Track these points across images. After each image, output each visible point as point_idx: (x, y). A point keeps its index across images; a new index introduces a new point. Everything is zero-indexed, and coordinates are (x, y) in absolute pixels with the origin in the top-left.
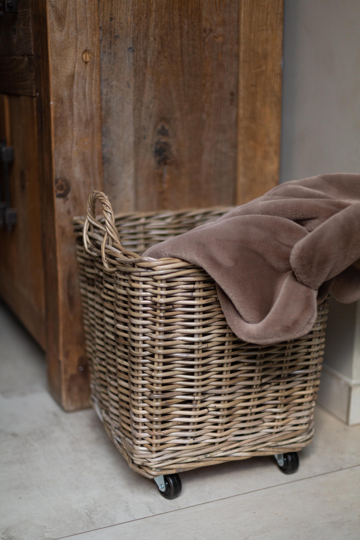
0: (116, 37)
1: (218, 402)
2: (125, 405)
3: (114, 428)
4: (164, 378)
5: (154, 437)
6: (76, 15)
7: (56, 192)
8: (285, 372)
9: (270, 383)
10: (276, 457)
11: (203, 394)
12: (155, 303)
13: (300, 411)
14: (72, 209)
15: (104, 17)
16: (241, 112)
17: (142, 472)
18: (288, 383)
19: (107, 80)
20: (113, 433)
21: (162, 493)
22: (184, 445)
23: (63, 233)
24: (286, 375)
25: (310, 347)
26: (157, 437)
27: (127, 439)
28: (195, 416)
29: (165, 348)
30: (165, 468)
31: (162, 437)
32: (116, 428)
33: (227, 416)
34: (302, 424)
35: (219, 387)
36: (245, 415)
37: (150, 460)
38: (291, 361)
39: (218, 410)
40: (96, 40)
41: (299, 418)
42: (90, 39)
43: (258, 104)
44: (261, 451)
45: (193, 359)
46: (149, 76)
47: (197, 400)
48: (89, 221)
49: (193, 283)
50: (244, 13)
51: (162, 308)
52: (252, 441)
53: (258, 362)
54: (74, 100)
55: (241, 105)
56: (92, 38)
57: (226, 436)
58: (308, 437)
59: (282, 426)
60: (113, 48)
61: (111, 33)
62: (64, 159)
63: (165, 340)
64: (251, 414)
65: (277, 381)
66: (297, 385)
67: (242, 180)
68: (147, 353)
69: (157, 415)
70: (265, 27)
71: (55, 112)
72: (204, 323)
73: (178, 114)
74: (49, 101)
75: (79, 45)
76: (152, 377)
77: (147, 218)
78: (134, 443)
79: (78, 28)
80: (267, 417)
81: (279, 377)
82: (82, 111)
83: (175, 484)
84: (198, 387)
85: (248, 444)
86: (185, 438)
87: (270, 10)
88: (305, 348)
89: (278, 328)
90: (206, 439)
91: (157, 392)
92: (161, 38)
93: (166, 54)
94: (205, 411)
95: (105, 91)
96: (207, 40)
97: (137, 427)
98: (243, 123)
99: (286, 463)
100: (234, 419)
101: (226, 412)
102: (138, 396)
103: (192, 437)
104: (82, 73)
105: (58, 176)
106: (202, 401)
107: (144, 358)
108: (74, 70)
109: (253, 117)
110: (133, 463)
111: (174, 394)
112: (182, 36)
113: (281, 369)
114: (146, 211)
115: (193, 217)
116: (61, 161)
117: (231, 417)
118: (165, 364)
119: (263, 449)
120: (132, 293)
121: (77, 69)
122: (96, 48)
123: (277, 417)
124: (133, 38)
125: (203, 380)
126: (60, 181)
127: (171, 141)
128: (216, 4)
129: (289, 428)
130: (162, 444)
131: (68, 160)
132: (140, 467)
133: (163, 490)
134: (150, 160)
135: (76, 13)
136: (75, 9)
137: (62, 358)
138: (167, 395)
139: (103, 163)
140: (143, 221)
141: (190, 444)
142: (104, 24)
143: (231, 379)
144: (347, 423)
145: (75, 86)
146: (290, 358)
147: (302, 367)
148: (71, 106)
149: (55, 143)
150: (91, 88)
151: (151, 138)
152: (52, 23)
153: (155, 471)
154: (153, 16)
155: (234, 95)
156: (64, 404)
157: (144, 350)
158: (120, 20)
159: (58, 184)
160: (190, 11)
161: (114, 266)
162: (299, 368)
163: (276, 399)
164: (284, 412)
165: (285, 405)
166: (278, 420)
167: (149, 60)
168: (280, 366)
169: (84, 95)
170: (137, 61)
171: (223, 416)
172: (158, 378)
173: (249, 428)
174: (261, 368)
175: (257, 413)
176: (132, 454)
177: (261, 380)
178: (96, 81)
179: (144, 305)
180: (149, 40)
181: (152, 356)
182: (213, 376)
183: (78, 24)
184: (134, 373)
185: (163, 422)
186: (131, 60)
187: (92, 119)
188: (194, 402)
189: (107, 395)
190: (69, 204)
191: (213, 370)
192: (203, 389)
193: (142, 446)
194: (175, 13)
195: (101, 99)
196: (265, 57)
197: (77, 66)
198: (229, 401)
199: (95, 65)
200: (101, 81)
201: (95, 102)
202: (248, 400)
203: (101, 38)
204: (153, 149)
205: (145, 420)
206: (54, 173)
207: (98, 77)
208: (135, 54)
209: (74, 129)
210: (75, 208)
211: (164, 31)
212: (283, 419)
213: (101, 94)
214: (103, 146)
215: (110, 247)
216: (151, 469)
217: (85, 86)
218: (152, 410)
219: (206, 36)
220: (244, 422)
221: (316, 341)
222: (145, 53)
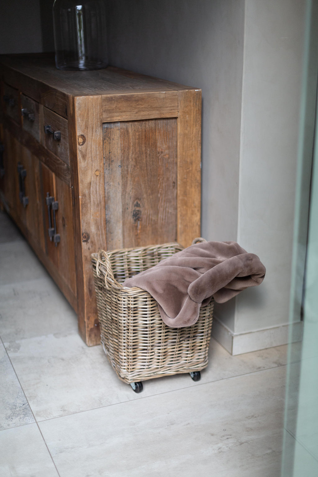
0: (112, 161)
1: (159, 349)
2: (116, 350)
3: (111, 359)
4: (134, 339)
5: (130, 365)
6: (92, 154)
7: (83, 239)
8: (191, 335)
9: (184, 340)
10: (190, 373)
11: (152, 346)
12: (129, 307)
13: (200, 352)
14: (90, 247)
15: (106, 152)
16: (179, 192)
17: (124, 381)
18: (193, 340)
19: (108, 182)
20: (111, 361)
21: (134, 390)
22: (144, 369)
23: (86, 259)
24: (192, 336)
25: (204, 323)
26: (131, 365)
27: (117, 365)
28: (148, 356)
29: (134, 326)
30: (135, 379)
31: (133, 365)
32: (113, 359)
33: (164, 355)
34: (201, 359)
35: (160, 343)
36: (173, 355)
37: (128, 376)
38: (195, 330)
39: (159, 353)
40: (102, 164)
41: (200, 356)
42: (99, 164)
43: (188, 188)
44: (181, 371)
45: (147, 331)
46: (129, 178)
47: (149, 349)
48: (99, 262)
49: (146, 298)
50: (180, 143)
51: (132, 309)
52: (177, 367)
53: (178, 331)
54: (91, 194)
55: (179, 188)
56: (100, 164)
57: (163, 364)
58: (205, 364)
59: (191, 359)
60: (110, 166)
61: (109, 159)
62: (86, 223)
63: (134, 323)
64: (176, 354)
65: (188, 339)
66: (198, 340)
67: (179, 226)
68: (126, 328)
69: (131, 356)
70: (191, 148)
71: (82, 201)
72: (152, 315)
73: (145, 196)
74: (78, 196)
75: (93, 168)
76: (128, 339)
77: (129, 252)
78: (120, 368)
79: (93, 160)
80: (184, 355)
81: (189, 337)
82: (95, 200)
83: (140, 386)
84: (149, 343)
85: (174, 368)
86: (144, 365)
87: (193, 139)
88: (201, 324)
89: (181, 322)
90: (154, 366)
91: (130, 345)
92: (136, 159)
93: (138, 167)
94: (153, 353)
95: (107, 188)
96: (160, 157)
97: (122, 361)
98: (180, 198)
99: (194, 376)
100: (167, 357)
101: (163, 354)
102: (122, 347)
103: (147, 365)
104: (95, 181)
105: (84, 232)
106: (152, 349)
107: (124, 330)
108: (91, 180)
109: (185, 194)
110: (120, 376)
111: (138, 346)
112: (146, 157)
113: (190, 333)
114: (128, 248)
115: (153, 249)
116: (85, 224)
117: (165, 356)
118: (134, 333)
119: (182, 370)
120: (118, 302)
121: (92, 180)
122: (102, 168)
123: (188, 355)
124: (121, 160)
125: (152, 340)
126: (84, 234)
127: (141, 209)
128: (164, 139)
129: (194, 360)
130: (133, 368)
131: (88, 224)
132: (123, 378)
133: (135, 389)
134: (130, 219)
135: (91, 153)
136: (91, 151)
137: (86, 320)
138: (135, 347)
139: (106, 224)
140: (126, 253)
141: (147, 368)
142: (106, 155)
143: (165, 339)
144: (231, 354)
145: (91, 188)
146: (193, 329)
147: (200, 332)
148: (90, 197)
149: (82, 216)
150: (100, 188)
151: (131, 209)
152: (80, 159)
153: (130, 381)
154: (131, 149)
155: (175, 183)
156: (87, 343)
157: (124, 327)
158: (114, 152)
159: (83, 236)
160: (150, 144)
161: (110, 288)
162: (198, 333)
163: (188, 347)
164: (192, 353)
165: (192, 350)
166: (189, 357)
167: (129, 170)
168: (189, 332)
169: (96, 192)
170: (123, 171)
171: (162, 356)
172: (131, 339)
173: (175, 360)
174: (180, 334)
175: (178, 354)
176: (120, 372)
177: (180, 339)
178: (102, 184)
179: (124, 308)
180: (129, 160)
181: (128, 330)
182: (156, 338)
183: (93, 158)
184: (120, 337)
185: (134, 359)
186: (120, 171)
187: (100, 203)
188: (148, 350)
189: (108, 343)
190: (89, 245)
191: (156, 335)
192: (152, 344)
193: (124, 369)
194: (142, 146)
195: (105, 192)
196: (191, 163)
197: (92, 178)
198: (164, 349)
199: (101, 177)
200: (104, 183)
201: (102, 195)
202: (174, 348)
203: (104, 163)
204: (132, 214)
205: (125, 358)
206: (81, 231)
207: (103, 182)
208: (122, 168)
209: (91, 208)
210: (92, 246)
211: (137, 155)
212: (192, 356)
213: (105, 189)
214: (106, 215)
215: (109, 278)
216: (128, 380)
217: (97, 187)
218: (128, 354)
219: (160, 156)
220: (172, 358)
221: (207, 320)
222: (127, 167)
